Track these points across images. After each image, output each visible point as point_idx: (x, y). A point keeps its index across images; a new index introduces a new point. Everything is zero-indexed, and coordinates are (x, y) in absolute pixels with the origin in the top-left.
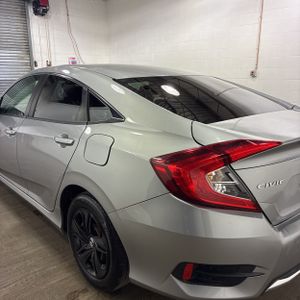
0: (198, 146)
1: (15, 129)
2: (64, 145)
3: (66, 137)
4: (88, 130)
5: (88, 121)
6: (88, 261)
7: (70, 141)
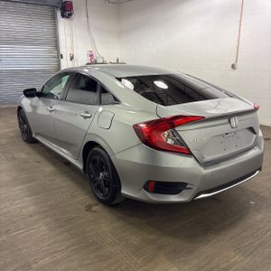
0: (157, 118)
1: (54, 107)
2: (85, 117)
3: (87, 112)
4: (101, 109)
5: (100, 103)
6: (99, 187)
7: (89, 115)
